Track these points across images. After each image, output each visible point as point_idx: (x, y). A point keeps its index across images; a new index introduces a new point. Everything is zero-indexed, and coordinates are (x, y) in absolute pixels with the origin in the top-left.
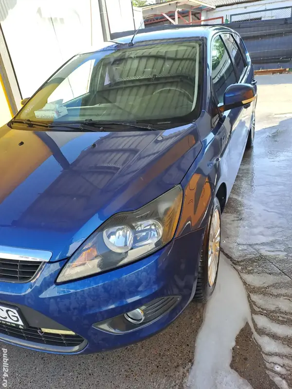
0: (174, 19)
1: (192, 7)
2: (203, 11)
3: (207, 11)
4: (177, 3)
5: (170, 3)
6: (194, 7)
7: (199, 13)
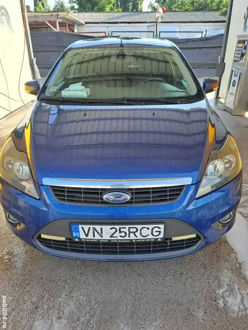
0: (55, 27)
1: (68, 20)
2: (75, 25)
3: (78, 25)
4: (57, 15)
5: (52, 14)
6: (69, 20)
7: (73, 26)
